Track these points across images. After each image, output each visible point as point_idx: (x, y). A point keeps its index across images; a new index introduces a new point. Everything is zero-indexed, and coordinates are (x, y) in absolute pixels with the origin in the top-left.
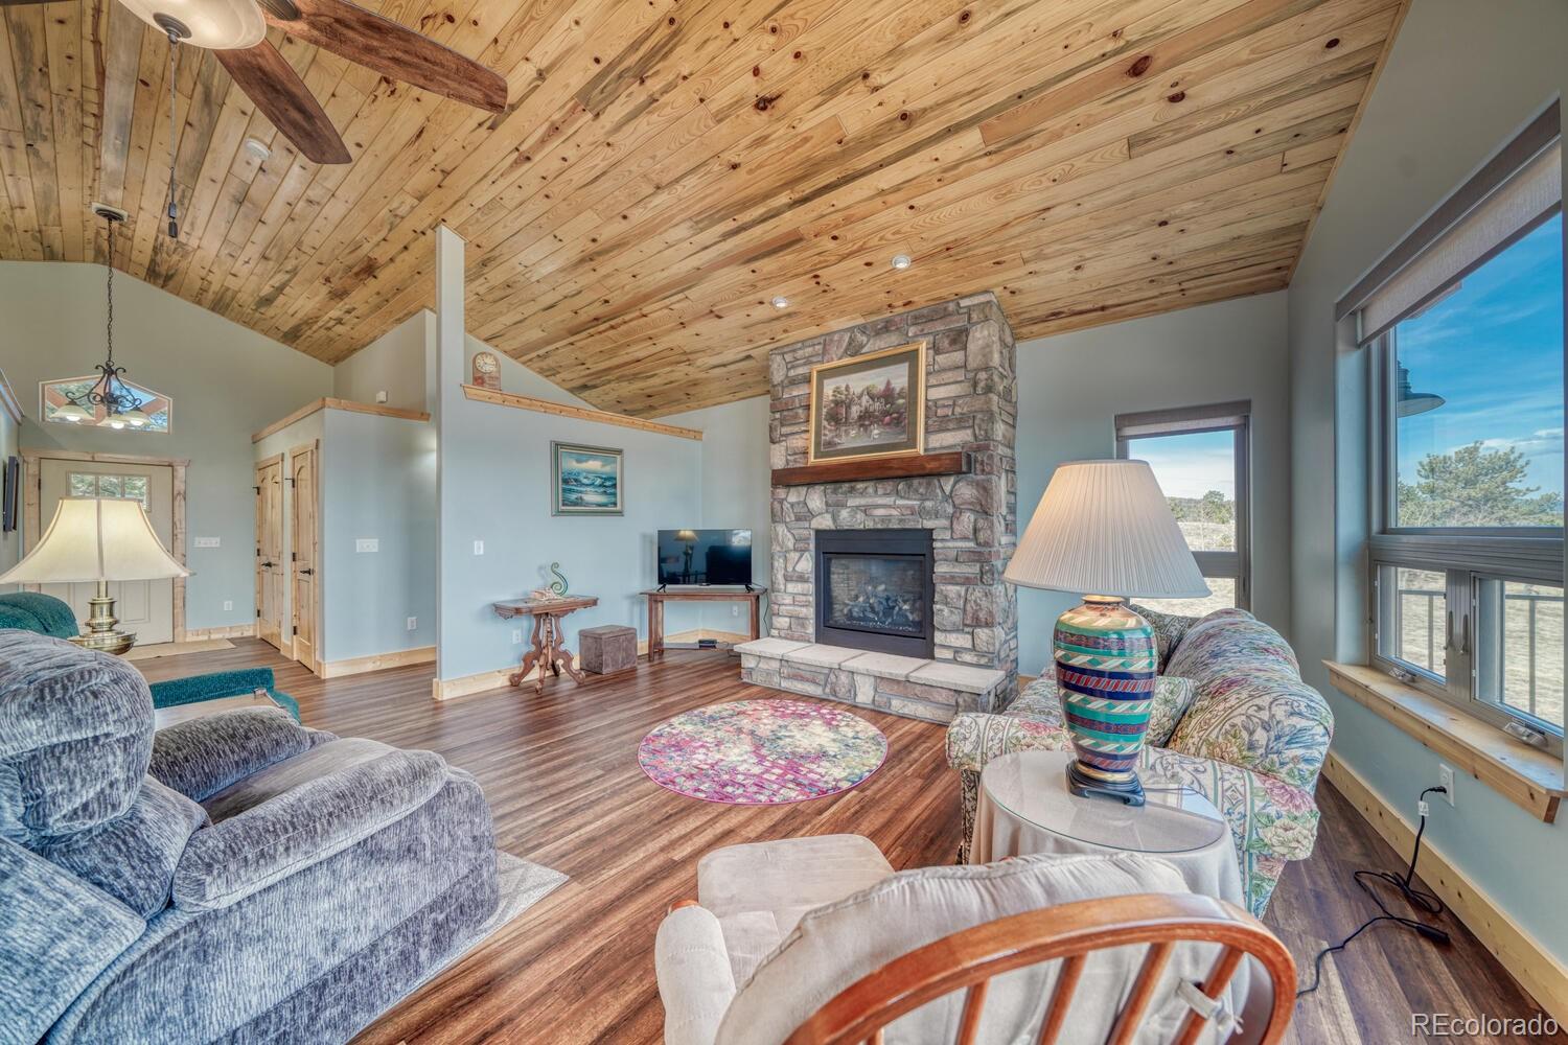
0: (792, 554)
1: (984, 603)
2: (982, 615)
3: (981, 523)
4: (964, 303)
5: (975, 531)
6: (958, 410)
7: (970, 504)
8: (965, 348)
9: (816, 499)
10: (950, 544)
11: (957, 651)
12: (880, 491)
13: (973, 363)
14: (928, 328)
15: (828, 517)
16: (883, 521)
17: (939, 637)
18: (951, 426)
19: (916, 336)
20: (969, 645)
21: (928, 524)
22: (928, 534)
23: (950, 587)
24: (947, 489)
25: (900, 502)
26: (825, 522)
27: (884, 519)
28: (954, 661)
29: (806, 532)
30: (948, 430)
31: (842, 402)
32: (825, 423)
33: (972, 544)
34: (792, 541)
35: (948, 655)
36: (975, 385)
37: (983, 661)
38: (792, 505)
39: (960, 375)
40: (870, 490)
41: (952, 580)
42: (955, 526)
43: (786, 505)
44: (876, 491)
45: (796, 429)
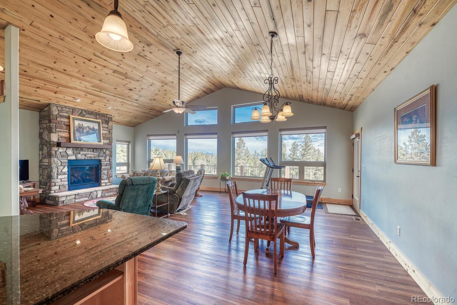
0: (61, 167)
1: (111, 173)
2: (111, 175)
3: (110, 158)
4: (108, 116)
5: (109, 160)
6: (106, 136)
7: (109, 155)
8: (108, 124)
9: (70, 152)
10: (104, 162)
11: (106, 183)
12: (89, 151)
13: (109, 128)
14: (101, 117)
15: (74, 156)
16: (90, 158)
17: (102, 181)
18: (105, 139)
19: (98, 118)
20: (108, 182)
21: (100, 158)
22: (100, 160)
23: (105, 171)
24: (104, 151)
25: (94, 153)
26: (73, 158)
27: (90, 157)
28: (106, 185)
29: (66, 160)
30: (105, 140)
31: (81, 128)
32: (76, 132)
33: (109, 162)
34: (60, 163)
35: (104, 184)
36: (110, 132)
37: (111, 184)
38: (60, 153)
39: (107, 129)
40: (87, 150)
41: (105, 169)
42: (106, 159)
43: (58, 153)
44: (88, 150)
45: (63, 130)
